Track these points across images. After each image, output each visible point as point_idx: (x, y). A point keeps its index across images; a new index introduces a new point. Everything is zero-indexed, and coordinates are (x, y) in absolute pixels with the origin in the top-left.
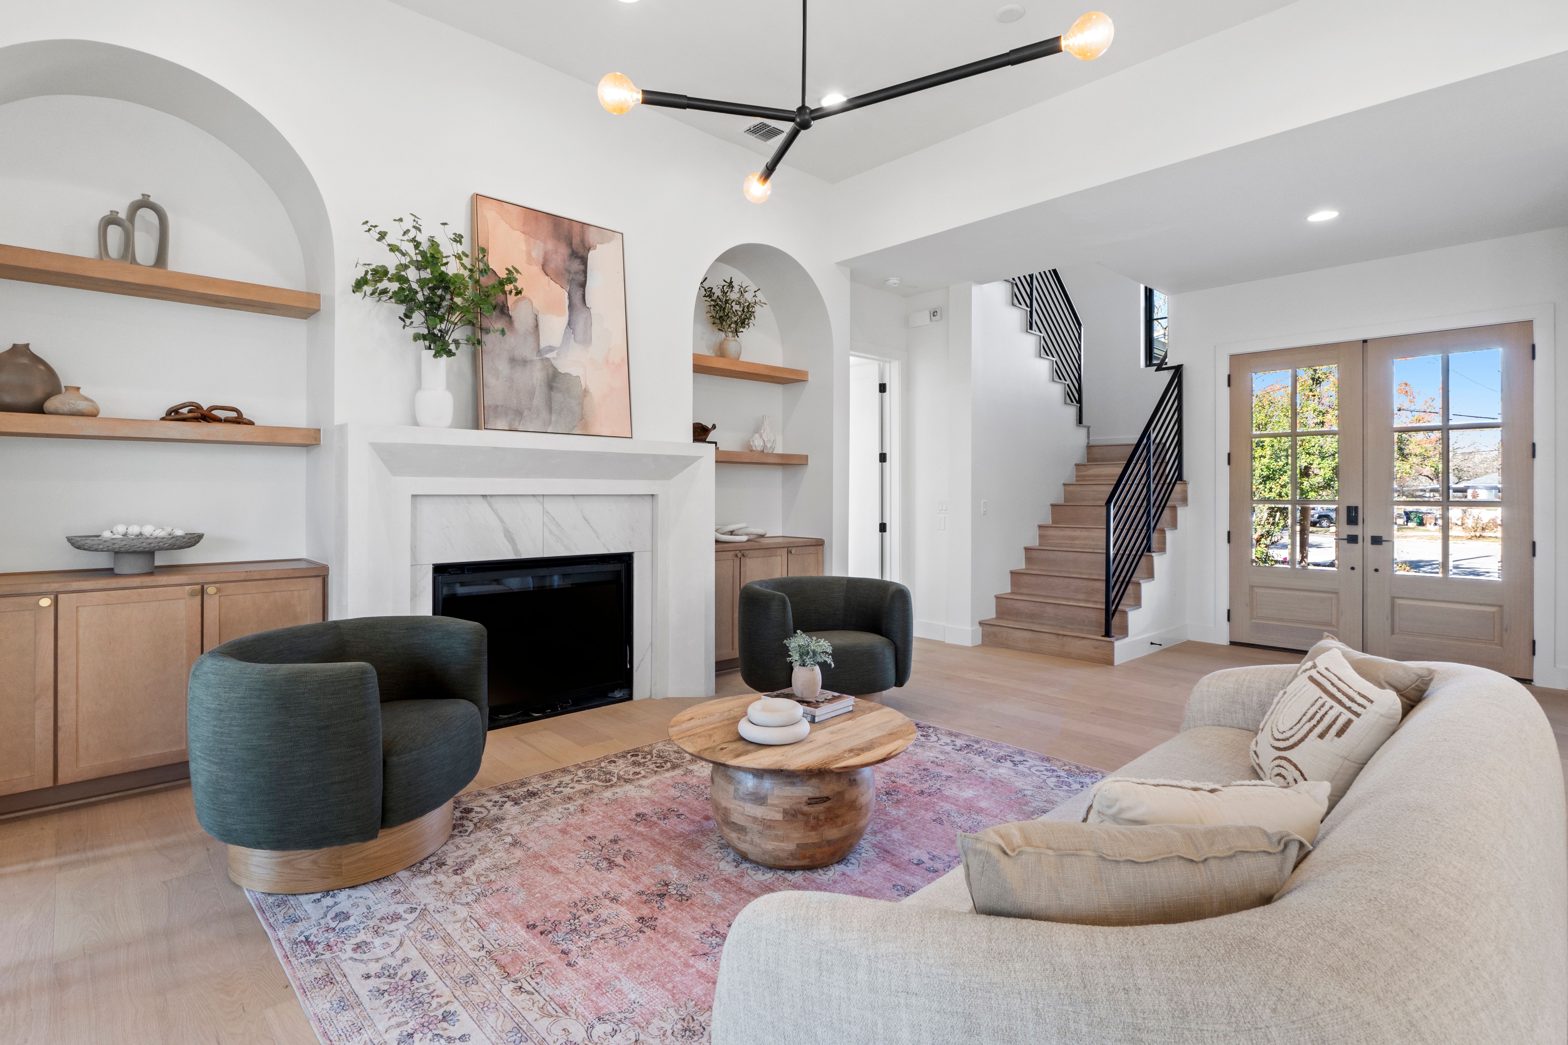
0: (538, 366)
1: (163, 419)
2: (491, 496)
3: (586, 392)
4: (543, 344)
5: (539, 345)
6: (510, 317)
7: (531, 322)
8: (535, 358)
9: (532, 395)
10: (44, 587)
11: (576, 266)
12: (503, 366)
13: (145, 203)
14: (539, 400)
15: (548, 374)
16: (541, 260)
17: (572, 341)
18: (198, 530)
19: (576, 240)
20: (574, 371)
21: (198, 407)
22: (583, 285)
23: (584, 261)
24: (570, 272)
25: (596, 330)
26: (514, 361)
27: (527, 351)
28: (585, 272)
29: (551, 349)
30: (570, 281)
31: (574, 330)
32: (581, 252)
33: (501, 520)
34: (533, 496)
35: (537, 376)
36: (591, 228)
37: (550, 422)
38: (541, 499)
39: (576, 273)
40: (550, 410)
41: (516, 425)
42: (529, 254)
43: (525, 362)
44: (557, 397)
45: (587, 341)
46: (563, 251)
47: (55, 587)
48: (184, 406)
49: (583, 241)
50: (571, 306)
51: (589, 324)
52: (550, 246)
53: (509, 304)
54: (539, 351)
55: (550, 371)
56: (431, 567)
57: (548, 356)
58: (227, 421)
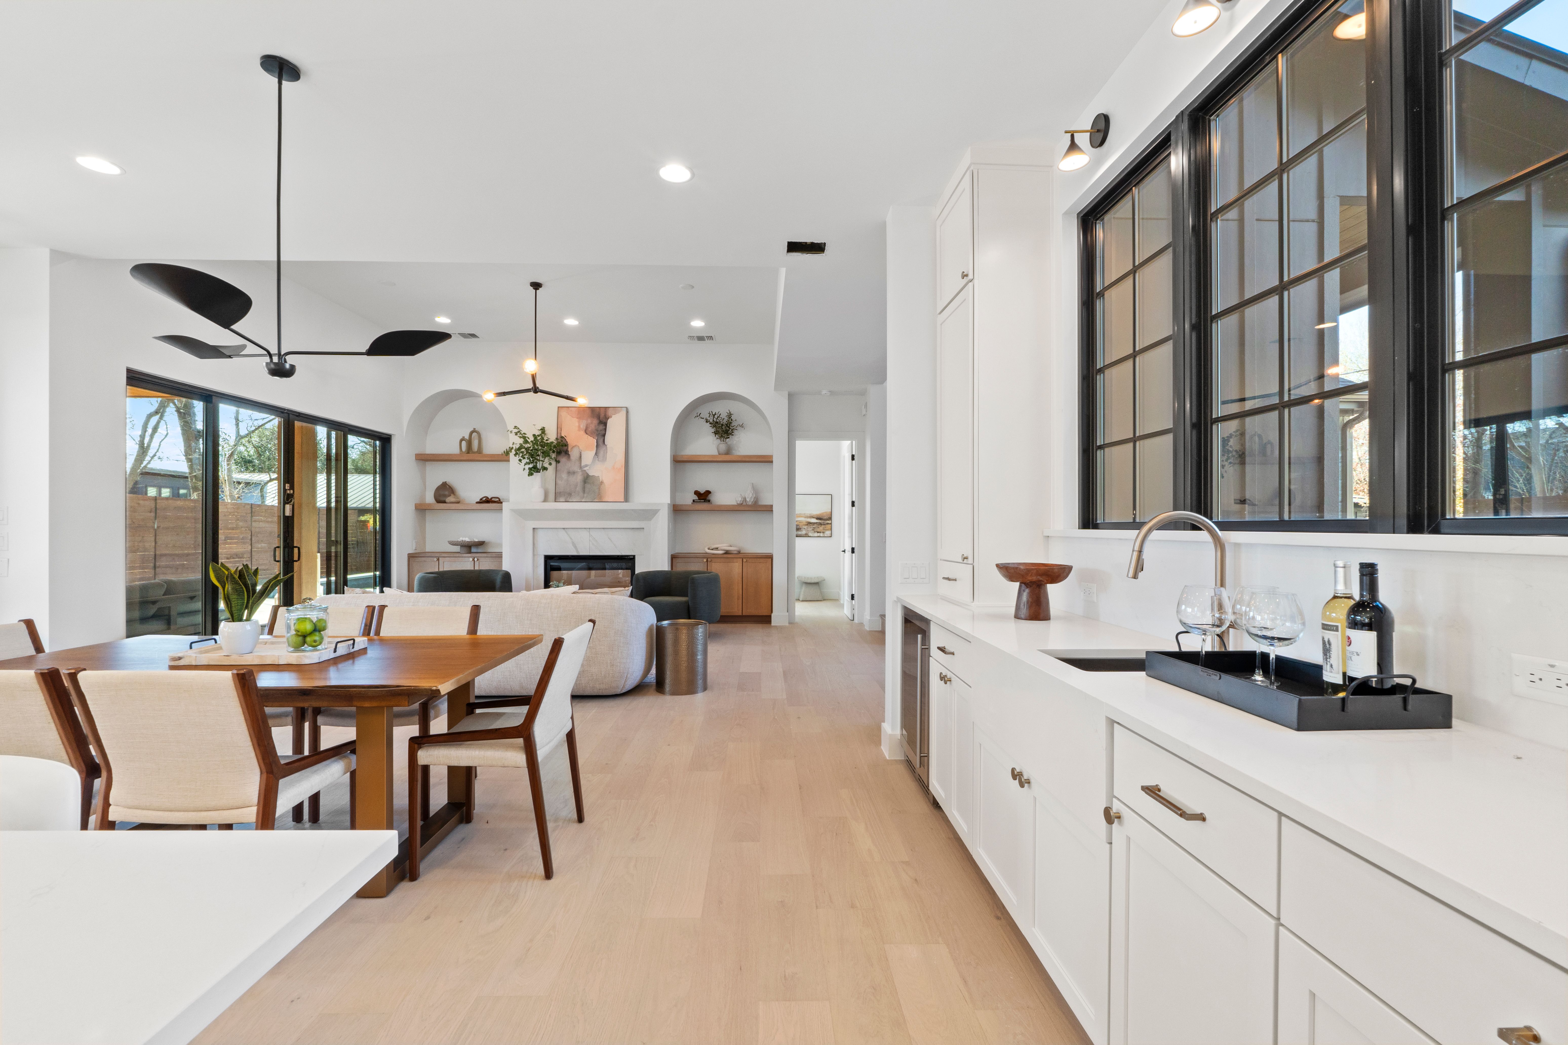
0: (580, 473)
1: (477, 503)
2: (567, 528)
3: (602, 482)
4: (582, 465)
5: (581, 465)
6: (569, 455)
7: (578, 455)
8: (579, 470)
9: (576, 486)
10: (436, 555)
11: (601, 427)
12: (564, 476)
13: (474, 431)
14: (579, 488)
15: (584, 477)
16: (585, 428)
17: (597, 461)
18: (481, 540)
19: (602, 416)
20: (596, 474)
21: (487, 498)
22: (604, 435)
23: (605, 424)
24: (598, 431)
25: (609, 455)
26: (569, 473)
27: (576, 468)
28: (605, 429)
29: (586, 466)
30: (598, 435)
31: (598, 456)
32: (604, 420)
33: (571, 539)
34: (585, 528)
35: (579, 478)
36: (610, 409)
37: (584, 497)
38: (588, 530)
39: (601, 430)
40: (584, 492)
41: (568, 500)
42: (579, 427)
43: (574, 473)
44: (588, 486)
45: (604, 459)
46: (596, 422)
47: (438, 555)
48: (483, 498)
49: (605, 415)
50: (597, 446)
51: (606, 452)
52: (589, 421)
53: (569, 450)
54: (581, 467)
55: (585, 475)
56: (543, 557)
57: (584, 469)
58: (495, 502)
